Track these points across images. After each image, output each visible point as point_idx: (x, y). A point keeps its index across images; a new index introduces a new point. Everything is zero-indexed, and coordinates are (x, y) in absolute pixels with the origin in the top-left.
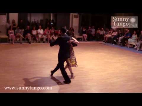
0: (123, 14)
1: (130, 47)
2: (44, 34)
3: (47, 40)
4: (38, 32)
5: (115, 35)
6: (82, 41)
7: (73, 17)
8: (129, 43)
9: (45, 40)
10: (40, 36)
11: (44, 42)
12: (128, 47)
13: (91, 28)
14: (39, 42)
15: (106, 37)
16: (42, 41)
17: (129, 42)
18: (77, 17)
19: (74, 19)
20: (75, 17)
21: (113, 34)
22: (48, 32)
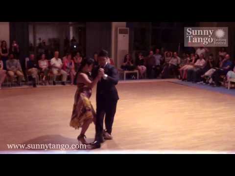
0: (216, 23)
1: (231, 88)
2: (64, 67)
3: (69, 78)
4: (52, 64)
5: (201, 65)
6: (136, 79)
7: (118, 33)
8: (229, 80)
9: (65, 79)
10: (55, 71)
11: (63, 83)
12: (227, 88)
13: (155, 53)
14: (54, 84)
15: (183, 71)
16: (60, 81)
17: (228, 78)
18: (126, 33)
19: (120, 36)
20: (122, 32)
21: (196, 64)
22: (71, 64)
